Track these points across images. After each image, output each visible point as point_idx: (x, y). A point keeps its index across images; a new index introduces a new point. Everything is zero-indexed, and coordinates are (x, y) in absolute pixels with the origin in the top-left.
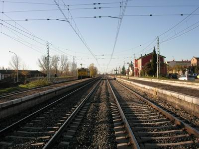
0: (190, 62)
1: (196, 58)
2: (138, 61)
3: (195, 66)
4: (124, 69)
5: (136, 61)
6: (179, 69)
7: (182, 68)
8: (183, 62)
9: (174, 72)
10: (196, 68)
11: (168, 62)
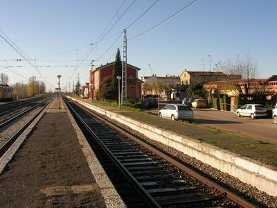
0: (178, 78)
1: (189, 72)
2: (95, 74)
3: (187, 86)
4: (78, 85)
5: (92, 73)
6: (161, 88)
7: (165, 87)
8: (166, 78)
9: (154, 93)
10: (189, 89)
11: (145, 78)
